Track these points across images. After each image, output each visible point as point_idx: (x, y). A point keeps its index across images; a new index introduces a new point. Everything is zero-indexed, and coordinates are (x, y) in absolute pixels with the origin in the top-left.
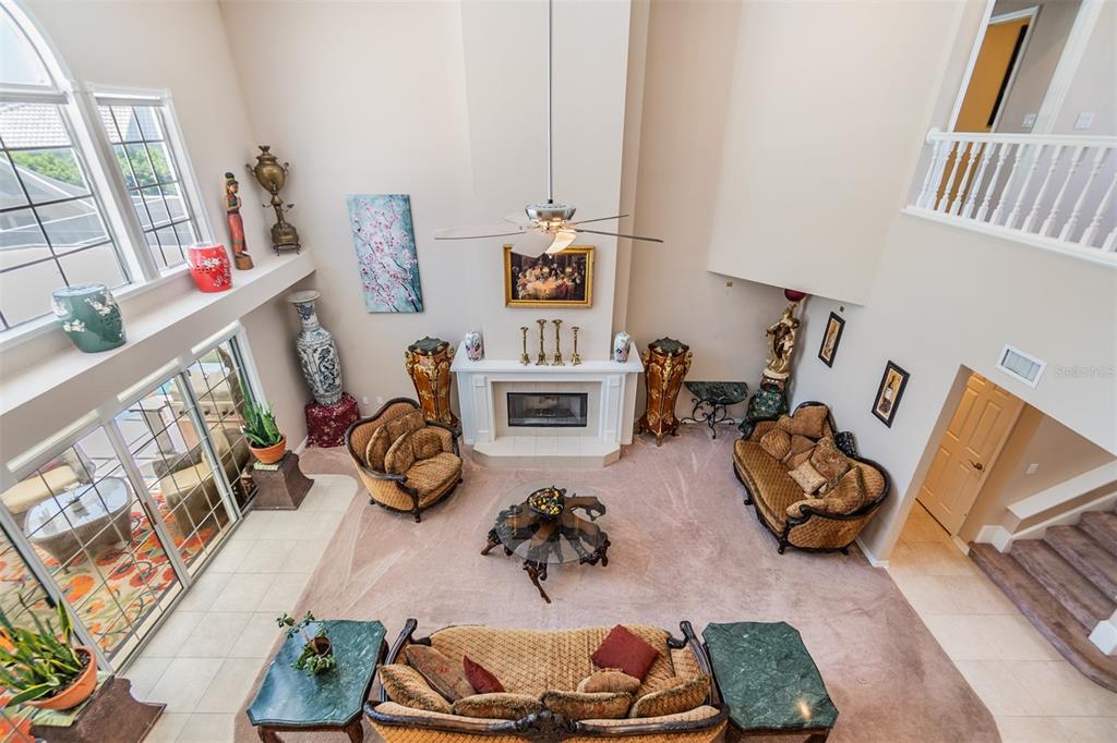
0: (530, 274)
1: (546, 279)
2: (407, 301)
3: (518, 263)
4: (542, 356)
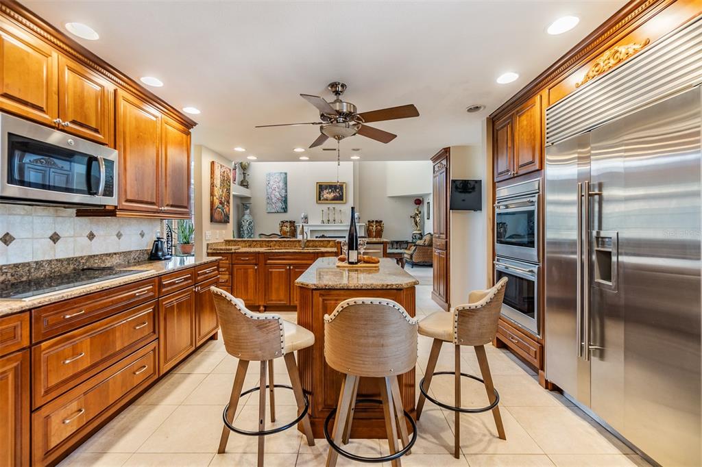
0: (325, 192)
1: (330, 193)
2: (282, 208)
3: (321, 188)
4: (329, 221)
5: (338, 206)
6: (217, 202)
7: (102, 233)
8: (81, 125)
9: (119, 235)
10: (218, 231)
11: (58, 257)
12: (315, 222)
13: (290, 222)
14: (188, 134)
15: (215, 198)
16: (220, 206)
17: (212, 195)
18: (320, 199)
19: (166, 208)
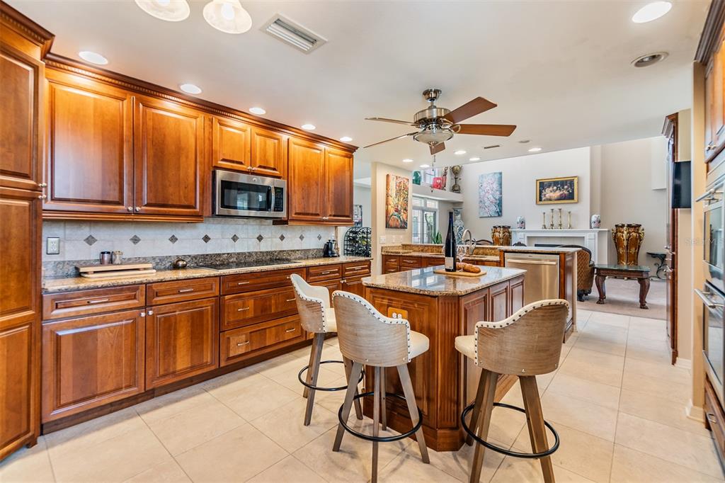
0: (548, 190)
1: (555, 192)
2: (495, 212)
3: (543, 186)
4: (552, 225)
5: (567, 207)
6: (392, 211)
7: (289, 236)
8: (265, 167)
9: (302, 238)
10: (394, 236)
11: (261, 250)
12: (534, 227)
13: (504, 227)
14: (351, 157)
15: (389, 207)
16: (396, 213)
17: (387, 204)
18: (540, 200)
19: (327, 218)
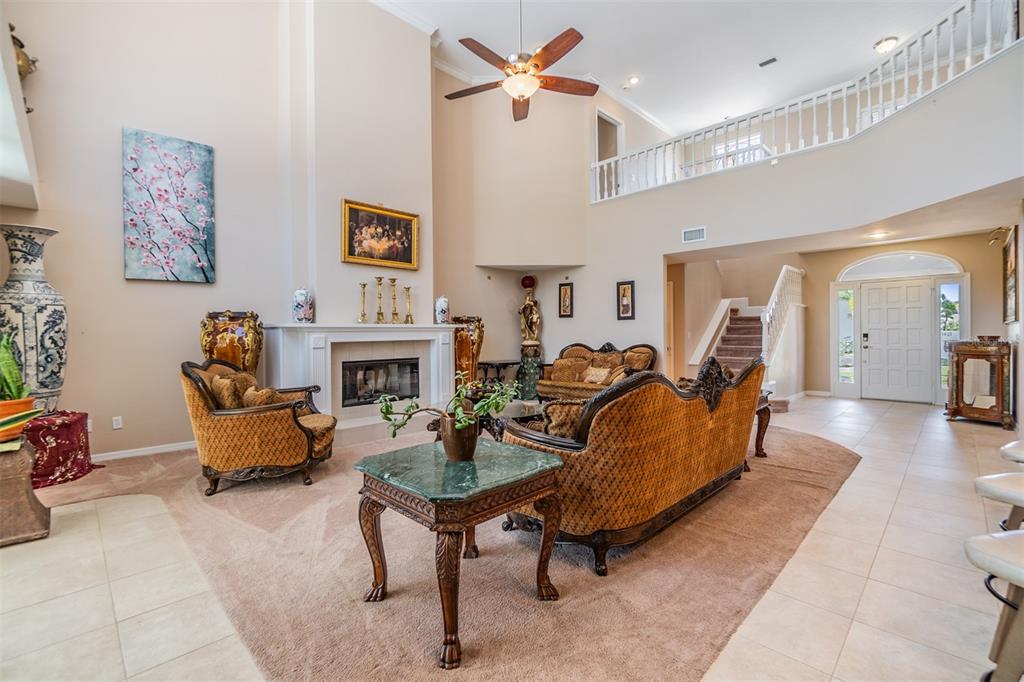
0: (367, 232)
1: (380, 238)
2: (194, 268)
4: (380, 315)
